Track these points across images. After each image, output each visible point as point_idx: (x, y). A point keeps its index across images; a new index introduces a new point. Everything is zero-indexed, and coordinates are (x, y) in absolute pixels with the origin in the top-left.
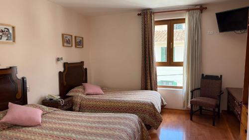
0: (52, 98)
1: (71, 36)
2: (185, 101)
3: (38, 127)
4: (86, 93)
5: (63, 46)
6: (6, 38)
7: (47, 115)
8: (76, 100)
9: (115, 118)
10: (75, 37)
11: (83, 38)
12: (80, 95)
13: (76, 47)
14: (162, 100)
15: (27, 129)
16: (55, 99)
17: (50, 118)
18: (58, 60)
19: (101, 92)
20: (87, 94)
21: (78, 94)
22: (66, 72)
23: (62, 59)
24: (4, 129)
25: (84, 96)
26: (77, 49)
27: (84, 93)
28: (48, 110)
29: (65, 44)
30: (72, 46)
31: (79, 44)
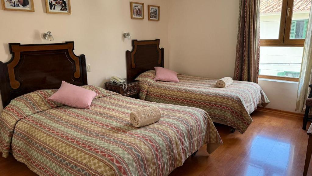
0: (115, 81)
1: (143, 4)
2: (300, 101)
3: (85, 110)
4: (157, 78)
5: (132, 17)
6: (60, 8)
7: (103, 98)
8: (143, 86)
9: (173, 110)
10: (149, 6)
11: (159, 7)
12: (149, 80)
13: (149, 19)
14: (262, 96)
15: (74, 110)
16: (118, 82)
17: (104, 102)
18: (125, 36)
19: (176, 78)
20: (157, 80)
21: (146, 79)
22: (134, 52)
23: (128, 35)
24: (52, 108)
25: (152, 82)
26: (151, 22)
27: (153, 79)
28: (105, 93)
29: (134, 16)
30: (143, 18)
31: (154, 15)
